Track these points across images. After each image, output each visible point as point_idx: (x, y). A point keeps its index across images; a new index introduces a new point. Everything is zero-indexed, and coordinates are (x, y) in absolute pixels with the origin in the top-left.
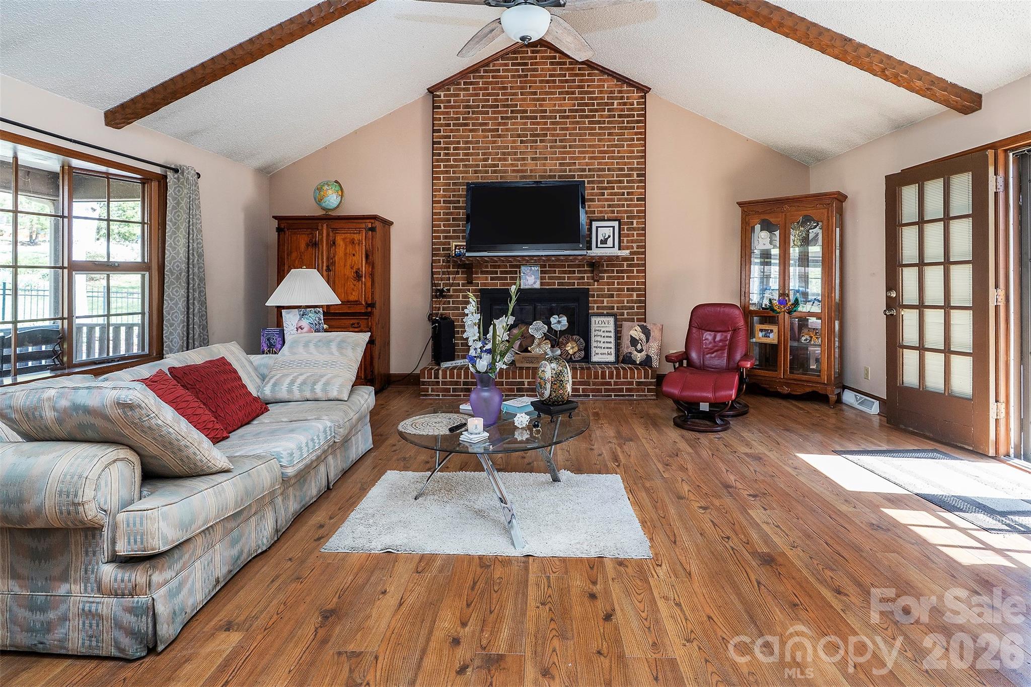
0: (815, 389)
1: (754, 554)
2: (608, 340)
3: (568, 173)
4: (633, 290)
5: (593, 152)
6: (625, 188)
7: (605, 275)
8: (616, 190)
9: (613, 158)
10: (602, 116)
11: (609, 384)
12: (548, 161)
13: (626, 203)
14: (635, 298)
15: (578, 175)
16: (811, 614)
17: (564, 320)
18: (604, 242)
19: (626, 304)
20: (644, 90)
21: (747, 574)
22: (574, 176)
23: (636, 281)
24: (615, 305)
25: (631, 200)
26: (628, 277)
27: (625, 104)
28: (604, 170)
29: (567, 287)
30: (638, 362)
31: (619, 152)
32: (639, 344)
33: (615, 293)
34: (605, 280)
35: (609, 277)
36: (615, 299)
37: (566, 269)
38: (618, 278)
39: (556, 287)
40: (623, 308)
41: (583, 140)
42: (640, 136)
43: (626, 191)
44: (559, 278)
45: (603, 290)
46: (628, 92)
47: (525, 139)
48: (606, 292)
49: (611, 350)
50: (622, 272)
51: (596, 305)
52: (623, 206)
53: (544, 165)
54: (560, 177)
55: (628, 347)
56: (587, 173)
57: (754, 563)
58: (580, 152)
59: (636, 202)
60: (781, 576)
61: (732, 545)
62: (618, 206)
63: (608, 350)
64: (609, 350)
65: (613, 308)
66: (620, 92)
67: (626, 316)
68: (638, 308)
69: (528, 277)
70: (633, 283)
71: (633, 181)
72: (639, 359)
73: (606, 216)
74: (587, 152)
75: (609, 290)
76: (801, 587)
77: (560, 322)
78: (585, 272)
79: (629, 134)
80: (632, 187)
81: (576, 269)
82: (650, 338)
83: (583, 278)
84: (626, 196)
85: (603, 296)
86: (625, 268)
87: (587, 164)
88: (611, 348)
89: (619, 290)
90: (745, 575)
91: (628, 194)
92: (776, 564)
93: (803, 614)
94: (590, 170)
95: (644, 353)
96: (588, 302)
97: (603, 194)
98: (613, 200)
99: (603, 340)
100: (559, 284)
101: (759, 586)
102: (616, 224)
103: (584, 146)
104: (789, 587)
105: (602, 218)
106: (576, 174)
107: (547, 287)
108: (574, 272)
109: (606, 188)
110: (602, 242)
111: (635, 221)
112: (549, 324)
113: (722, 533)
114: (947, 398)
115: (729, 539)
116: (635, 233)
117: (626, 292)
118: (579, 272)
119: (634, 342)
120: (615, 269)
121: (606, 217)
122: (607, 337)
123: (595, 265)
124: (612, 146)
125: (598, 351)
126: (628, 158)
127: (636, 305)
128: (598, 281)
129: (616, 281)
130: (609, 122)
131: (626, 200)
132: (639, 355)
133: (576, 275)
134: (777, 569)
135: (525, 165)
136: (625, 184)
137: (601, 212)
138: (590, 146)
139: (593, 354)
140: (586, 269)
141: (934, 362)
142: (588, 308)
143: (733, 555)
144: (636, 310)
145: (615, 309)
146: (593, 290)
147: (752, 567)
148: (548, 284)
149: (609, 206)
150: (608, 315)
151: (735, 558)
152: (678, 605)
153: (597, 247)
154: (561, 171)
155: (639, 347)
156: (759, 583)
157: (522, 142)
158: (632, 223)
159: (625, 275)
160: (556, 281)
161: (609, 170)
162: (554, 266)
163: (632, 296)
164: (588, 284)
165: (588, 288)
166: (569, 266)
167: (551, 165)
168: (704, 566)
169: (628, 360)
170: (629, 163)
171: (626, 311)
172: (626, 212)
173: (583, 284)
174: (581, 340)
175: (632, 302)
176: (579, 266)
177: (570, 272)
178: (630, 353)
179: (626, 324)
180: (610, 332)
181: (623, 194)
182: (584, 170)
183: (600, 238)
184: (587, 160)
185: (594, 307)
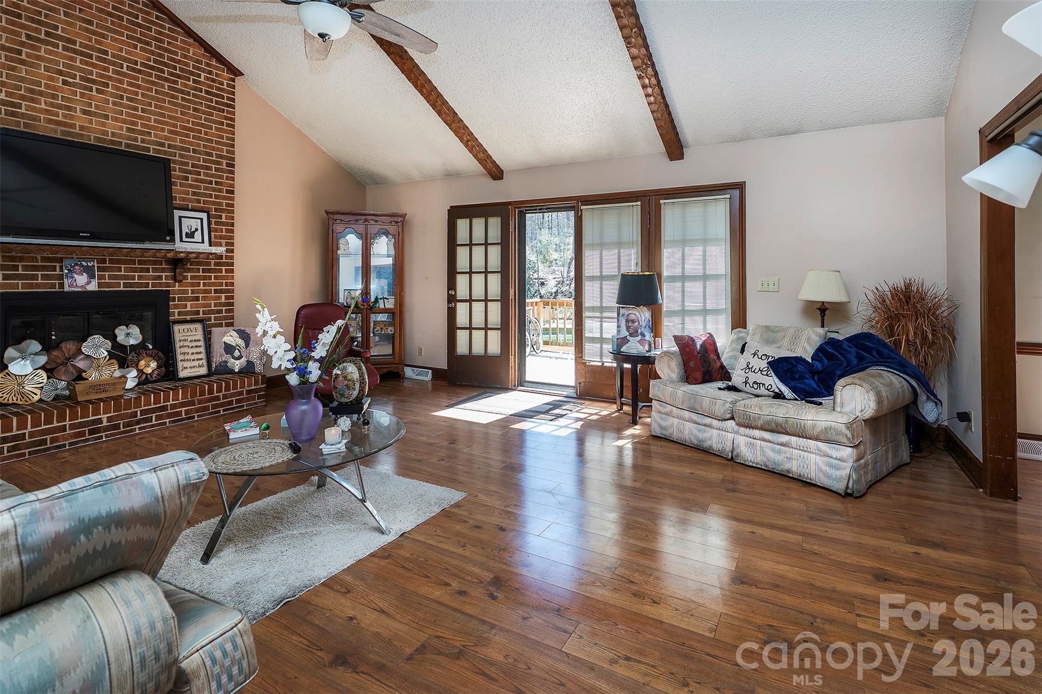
0: (391, 369)
2: (198, 350)
3: (139, 143)
4: (221, 291)
5: (175, 126)
6: (213, 176)
7: (189, 274)
8: (202, 177)
9: (199, 138)
10: (186, 86)
11: (217, 398)
12: (110, 121)
13: (214, 193)
14: (223, 300)
15: (153, 148)
17: (135, 330)
18: (191, 235)
19: (213, 308)
20: (236, 73)
22: (148, 149)
23: (224, 281)
24: (201, 310)
25: (220, 191)
26: (216, 278)
27: (213, 81)
28: (188, 150)
29: (137, 289)
30: (237, 370)
31: (206, 133)
32: (237, 351)
33: (201, 295)
34: (189, 281)
35: (193, 277)
36: (201, 302)
37: (137, 266)
38: (205, 278)
39: (122, 288)
40: (210, 312)
41: (161, 107)
42: (230, 122)
43: (214, 180)
44: (126, 277)
45: (186, 292)
46: (217, 68)
47: (72, 80)
48: (190, 295)
49: (203, 361)
50: (209, 271)
51: (176, 311)
52: (211, 196)
53: (104, 125)
54: (127, 145)
55: (221, 356)
56: (166, 149)
58: (156, 121)
59: (225, 194)
62: (205, 195)
63: (199, 362)
64: (201, 362)
65: (198, 313)
66: (208, 65)
67: (213, 321)
68: (227, 311)
69: (75, 276)
70: (221, 284)
71: (222, 170)
72: (237, 367)
73: (190, 204)
74: (167, 124)
75: (193, 292)
77: (129, 335)
78: (163, 270)
79: (217, 116)
80: (221, 177)
81: (151, 267)
82: (251, 342)
83: (160, 277)
84: (214, 185)
85: (185, 299)
86: (213, 267)
87: (166, 138)
88: (201, 359)
89: (206, 291)
91: (217, 183)
94: (170, 146)
95: (243, 360)
96: (168, 307)
97: (187, 179)
98: (199, 187)
99: (191, 351)
100: (125, 285)
102: (204, 216)
103: (163, 115)
105: (185, 206)
106: (152, 147)
107: (107, 289)
108: (148, 270)
109: (190, 172)
110: (188, 235)
111: (224, 215)
112: (113, 338)
114: (486, 358)
116: (224, 228)
117: (213, 294)
118: (155, 270)
119: (229, 349)
120: (201, 267)
121: (190, 206)
122: (196, 347)
123: (178, 263)
124: (198, 124)
125: (186, 364)
126: (217, 143)
127: (224, 308)
128: (180, 281)
129: (202, 282)
130: (194, 96)
131: (214, 190)
132: (237, 362)
133: (151, 273)
135: (72, 117)
136: (213, 172)
137: (184, 199)
138: (170, 117)
139: (180, 369)
140: (164, 266)
141: (478, 336)
142: (168, 314)
144: (224, 314)
145: (201, 314)
146: (174, 292)
148: (109, 285)
149: (194, 194)
150: (192, 321)
153: (181, 240)
154: (129, 138)
155: (237, 353)
157: (65, 82)
158: (221, 217)
159: (213, 275)
160: (122, 282)
161: (194, 151)
162: (118, 262)
163: (220, 298)
164: (168, 285)
165: (169, 290)
166: (140, 262)
167: (114, 127)
169: (224, 369)
170: (218, 149)
171: (213, 316)
172: (214, 203)
173: (160, 285)
174: (160, 354)
175: (221, 304)
176: (154, 263)
177: (142, 270)
178: (226, 362)
179: (216, 331)
180: (199, 340)
181: (211, 182)
182: (163, 145)
183: (185, 230)
184: (166, 134)
185: (175, 314)
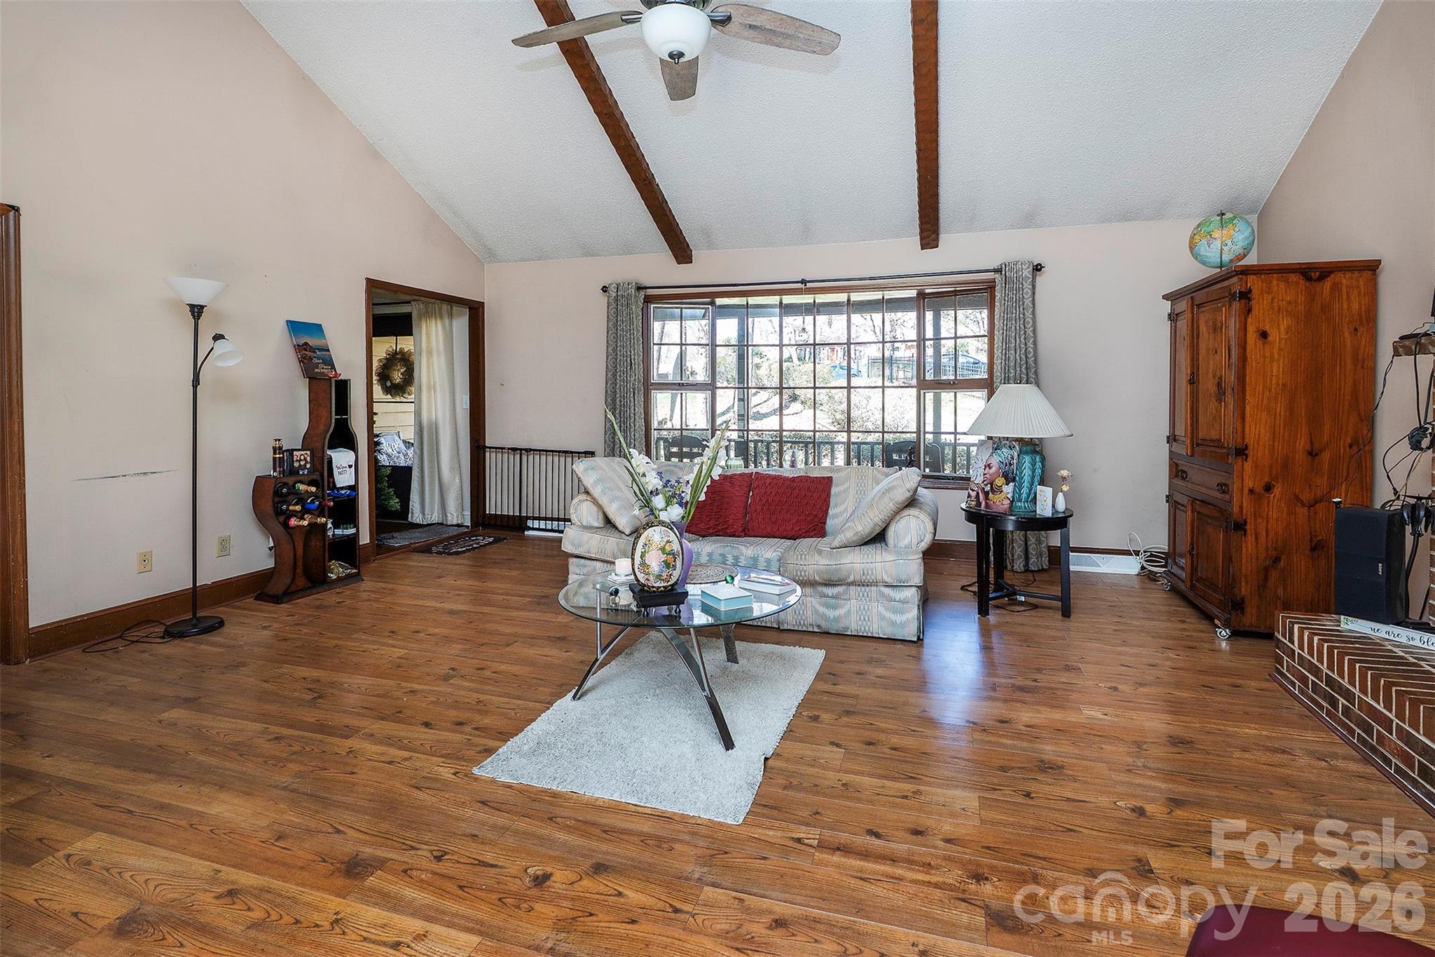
1: (381, 864)
16: (255, 841)
21: (361, 831)
57: (368, 850)
60: (320, 859)
61: (419, 852)
76: (284, 864)
90: (362, 829)
92: (339, 870)
93: (265, 835)
101: (335, 828)
104: (300, 853)
113: (455, 857)
115: (436, 857)
134: (332, 864)
143: (405, 841)
147: (365, 843)
151: (395, 839)
152: (391, 763)
156: (338, 832)
168: (416, 805)
